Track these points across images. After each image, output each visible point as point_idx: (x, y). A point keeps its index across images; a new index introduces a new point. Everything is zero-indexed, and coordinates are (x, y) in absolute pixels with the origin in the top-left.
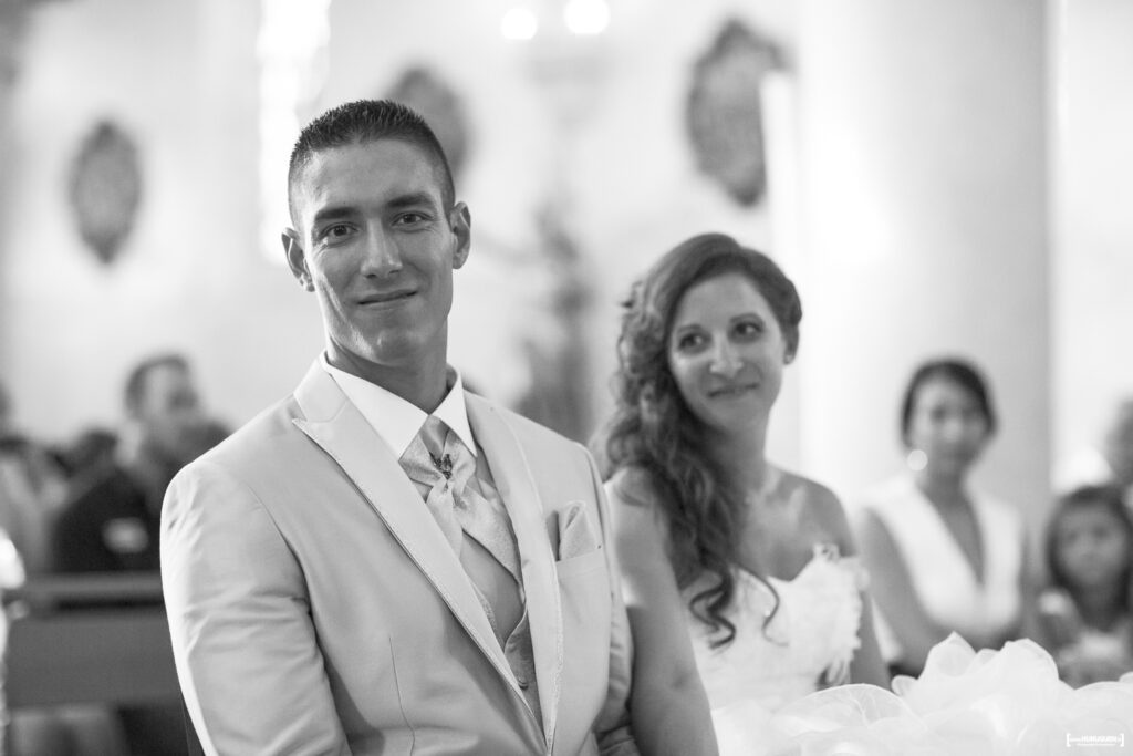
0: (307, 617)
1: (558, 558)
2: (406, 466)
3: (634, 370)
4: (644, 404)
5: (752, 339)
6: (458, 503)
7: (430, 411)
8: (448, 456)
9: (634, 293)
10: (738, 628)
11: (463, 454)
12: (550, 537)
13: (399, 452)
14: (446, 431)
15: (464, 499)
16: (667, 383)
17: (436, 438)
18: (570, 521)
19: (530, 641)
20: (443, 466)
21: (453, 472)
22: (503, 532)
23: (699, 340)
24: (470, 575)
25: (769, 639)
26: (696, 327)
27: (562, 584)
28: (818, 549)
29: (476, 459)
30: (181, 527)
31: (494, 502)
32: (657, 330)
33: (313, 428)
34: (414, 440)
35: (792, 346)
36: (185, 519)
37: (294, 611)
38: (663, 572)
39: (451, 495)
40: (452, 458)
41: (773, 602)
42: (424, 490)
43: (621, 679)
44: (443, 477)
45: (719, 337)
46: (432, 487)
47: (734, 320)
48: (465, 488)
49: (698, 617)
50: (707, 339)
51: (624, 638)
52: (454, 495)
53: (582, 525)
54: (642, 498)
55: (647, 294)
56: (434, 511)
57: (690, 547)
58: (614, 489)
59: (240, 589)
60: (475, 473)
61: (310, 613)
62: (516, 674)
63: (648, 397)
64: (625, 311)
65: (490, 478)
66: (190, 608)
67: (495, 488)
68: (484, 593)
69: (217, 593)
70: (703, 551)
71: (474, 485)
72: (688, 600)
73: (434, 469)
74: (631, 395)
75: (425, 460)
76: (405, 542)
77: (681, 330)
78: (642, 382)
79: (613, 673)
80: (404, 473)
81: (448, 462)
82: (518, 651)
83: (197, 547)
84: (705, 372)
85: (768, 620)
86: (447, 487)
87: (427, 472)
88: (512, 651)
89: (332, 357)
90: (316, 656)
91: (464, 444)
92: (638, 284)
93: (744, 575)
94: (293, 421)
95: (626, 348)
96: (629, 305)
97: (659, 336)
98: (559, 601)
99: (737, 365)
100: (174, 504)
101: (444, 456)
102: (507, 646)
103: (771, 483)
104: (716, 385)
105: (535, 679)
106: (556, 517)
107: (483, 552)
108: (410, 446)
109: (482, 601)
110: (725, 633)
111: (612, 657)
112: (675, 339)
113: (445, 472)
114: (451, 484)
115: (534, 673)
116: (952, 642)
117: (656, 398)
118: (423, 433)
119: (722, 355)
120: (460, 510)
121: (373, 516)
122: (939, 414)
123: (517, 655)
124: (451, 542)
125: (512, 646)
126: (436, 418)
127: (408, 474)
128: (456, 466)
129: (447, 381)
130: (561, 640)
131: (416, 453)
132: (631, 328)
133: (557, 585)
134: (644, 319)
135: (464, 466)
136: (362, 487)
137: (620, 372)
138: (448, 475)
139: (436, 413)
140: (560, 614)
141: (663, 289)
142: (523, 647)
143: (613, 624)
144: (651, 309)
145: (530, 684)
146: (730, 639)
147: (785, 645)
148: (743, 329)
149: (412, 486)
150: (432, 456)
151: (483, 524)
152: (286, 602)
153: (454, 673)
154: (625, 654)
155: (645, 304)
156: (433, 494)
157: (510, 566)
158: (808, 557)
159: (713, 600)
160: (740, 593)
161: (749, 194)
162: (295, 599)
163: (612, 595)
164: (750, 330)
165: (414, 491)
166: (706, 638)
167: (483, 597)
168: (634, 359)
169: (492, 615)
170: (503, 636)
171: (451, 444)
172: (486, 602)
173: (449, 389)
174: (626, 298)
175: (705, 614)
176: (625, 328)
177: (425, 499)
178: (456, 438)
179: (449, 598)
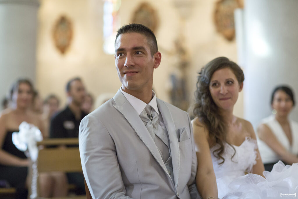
0: (116, 155)
1: (179, 141)
2: (142, 117)
3: (200, 91)
4: (202, 100)
5: (231, 85)
6: (154, 127)
7: (147, 103)
8: (152, 115)
9: (202, 71)
10: (225, 158)
11: (156, 114)
12: (177, 136)
13: (139, 113)
14: (152, 108)
15: (155, 126)
16: (208, 94)
17: (149, 110)
18: (182, 132)
19: (172, 163)
20: (150, 117)
21: (153, 119)
22: (165, 135)
23: (217, 84)
24: (157, 146)
25: (233, 161)
26: (217, 81)
27: (180, 148)
28: (246, 138)
29: (159, 116)
30: (84, 132)
31: (163, 127)
32: (207, 81)
33: (118, 107)
34: (143, 111)
35: (241, 87)
36: (85, 130)
37: (112, 154)
38: (206, 144)
39: (152, 125)
41: (234, 152)
42: (145, 123)
43: (194, 172)
44: (150, 120)
45: (222, 84)
46: (147, 123)
47: (226, 80)
48: (156, 123)
49: (215, 156)
50: (219, 84)
51: (195, 161)
52: (153, 125)
53: (186, 133)
54: (201, 125)
55: (205, 71)
56: (148, 129)
57: (214, 138)
58: (194, 122)
59: (99, 148)
60: (159, 119)
61: (116, 154)
62: (168, 170)
63: (203, 98)
64: (199, 75)
65: (162, 121)
66: (86, 152)
67: (164, 123)
68: (160, 150)
69: (93, 149)
70: (217, 139)
71: (158, 122)
72: (213, 151)
73: (148, 118)
74: (199, 97)
75: (146, 116)
76: (140, 137)
77: (213, 81)
78: (202, 94)
79: (192, 170)
80: (140, 119)
81: (152, 116)
82: (168, 165)
83: (88, 137)
84: (219, 93)
85: (233, 157)
86: (151, 123)
87: (146, 119)
88: (167, 165)
89: (123, 88)
90: (118, 165)
91: (156, 112)
92: (203, 68)
93: (227, 144)
94: (113, 105)
95: (199, 85)
96: (200, 73)
97: (207, 83)
98: (179, 152)
99: (226, 92)
100: (82, 126)
101: (151, 115)
102: (166, 163)
103: (234, 121)
104: (221, 97)
105: (173, 172)
106: (179, 131)
107: (160, 140)
108: (142, 112)
109: (160, 152)
110: (222, 161)
111: (192, 166)
112: (211, 84)
113: (151, 119)
114: (152, 122)
115: (173, 170)
116: (279, 163)
117: (205, 98)
118: (146, 109)
119: (223, 89)
120: (154, 129)
121: (132, 130)
122: (280, 100)
123: (168, 166)
124: (152, 137)
125: (167, 163)
126: (149, 105)
127: (142, 119)
128: (154, 117)
129: (152, 95)
130: (180, 162)
131: (144, 114)
132: (200, 80)
133: (179, 148)
134: (204, 78)
135: (156, 117)
136: (130, 122)
137: (197, 91)
138: (152, 120)
139: (149, 104)
140: (179, 156)
141: (209, 71)
142: (170, 164)
143: (193, 158)
144: (206, 76)
145: (171, 173)
146: (223, 162)
147: (237, 163)
148: (229, 83)
149: (143, 122)
150: (148, 115)
151: (160, 132)
152: (110, 151)
153: (152, 170)
154: (195, 166)
155: (204, 74)
156: (148, 124)
157: (167, 144)
158: (244, 140)
159: (219, 152)
160: (225, 149)
161: (231, 38)
162: (113, 150)
163: (193, 150)
164: (230, 83)
165: (143, 124)
166: (216, 162)
167: (160, 151)
168: (201, 88)
169: (162, 156)
170: (165, 161)
171: (153, 112)
172: (161, 152)
173: (152, 97)
174: (200, 72)
175: (217, 156)
176: (199, 80)
177: (146, 126)
178: (154, 110)
179: (151, 151)
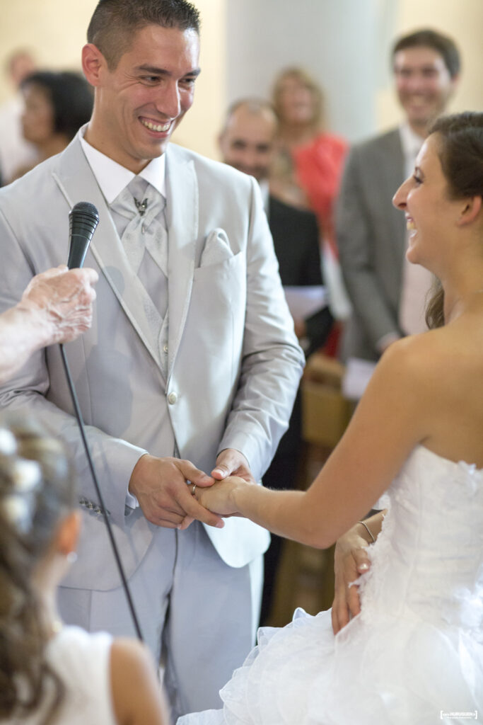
6: (147, 230)
7: (137, 172)
11: (156, 198)
15: (150, 228)
17: (138, 189)
20: (140, 207)
21: (147, 210)
29: (165, 201)
34: (121, 193)
40: (148, 202)
42: (122, 223)
44: (138, 215)
46: (131, 220)
48: (153, 221)
52: (143, 226)
60: (164, 210)
71: (160, 218)
73: (134, 209)
75: (128, 204)
81: (145, 204)
86: (139, 222)
87: (128, 211)
91: (158, 191)
101: (143, 199)
107: (154, 263)
108: (118, 196)
113: (140, 212)
114: (143, 219)
118: (130, 187)
128: (150, 207)
138: (142, 213)
139: (141, 174)
150: (135, 201)
171: (149, 192)
178: (153, 189)
